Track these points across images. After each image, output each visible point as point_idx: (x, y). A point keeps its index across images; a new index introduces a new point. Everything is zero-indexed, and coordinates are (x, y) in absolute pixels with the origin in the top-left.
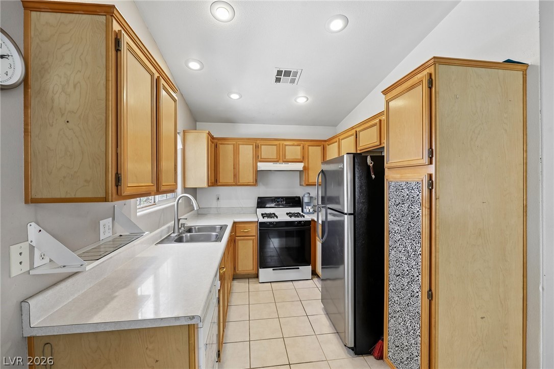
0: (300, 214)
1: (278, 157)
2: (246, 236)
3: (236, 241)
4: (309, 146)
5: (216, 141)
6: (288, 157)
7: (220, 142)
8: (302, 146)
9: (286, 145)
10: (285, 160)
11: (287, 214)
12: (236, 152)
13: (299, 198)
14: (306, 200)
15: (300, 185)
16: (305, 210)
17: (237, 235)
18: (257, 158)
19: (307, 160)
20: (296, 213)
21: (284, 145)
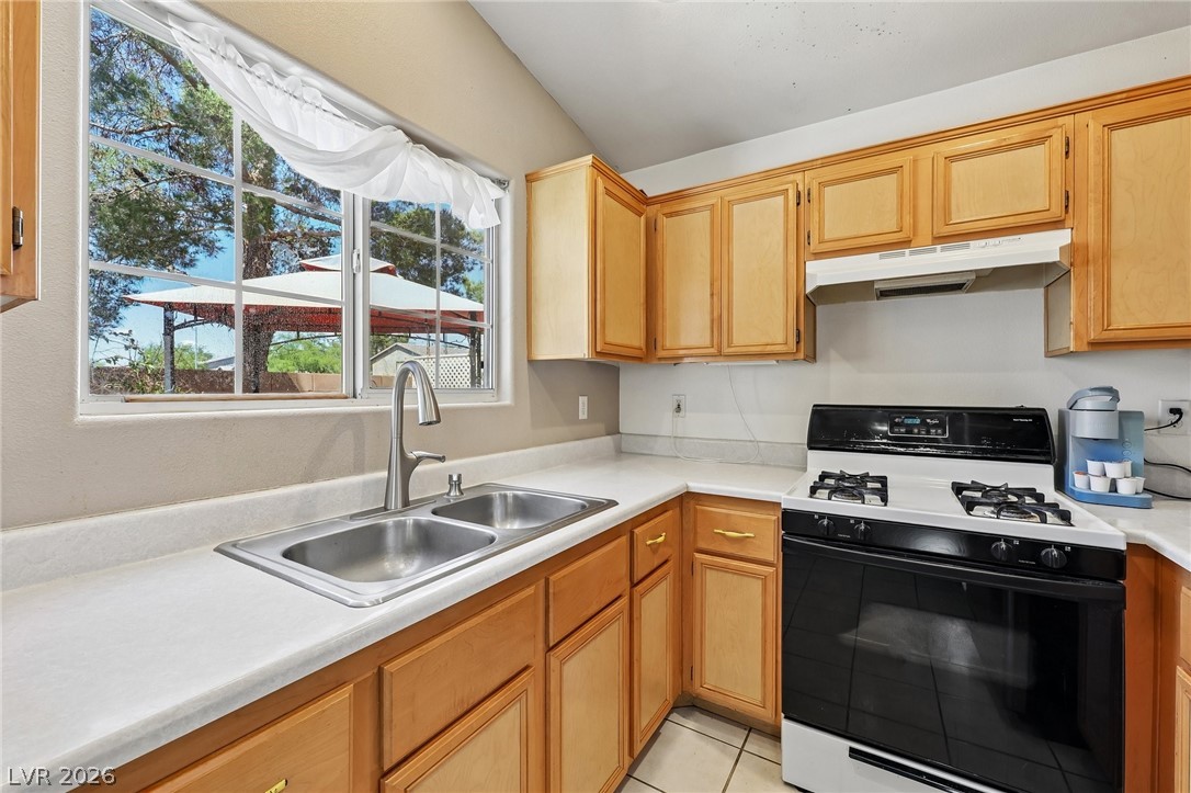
0: (1040, 498)
1: (908, 220)
2: (734, 556)
3: (697, 567)
4: (1112, 127)
5: (651, 210)
6: (966, 212)
7: (667, 210)
8: (1057, 142)
9: (951, 159)
10: (946, 230)
11: (958, 489)
12: (721, 237)
13: (1039, 416)
14: (1086, 425)
15: (1050, 354)
16: (1078, 482)
17: (702, 545)
18: (804, 244)
19: (1093, 211)
20: (1014, 492)
21: (942, 162)
